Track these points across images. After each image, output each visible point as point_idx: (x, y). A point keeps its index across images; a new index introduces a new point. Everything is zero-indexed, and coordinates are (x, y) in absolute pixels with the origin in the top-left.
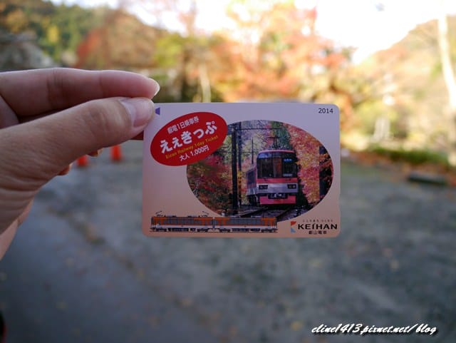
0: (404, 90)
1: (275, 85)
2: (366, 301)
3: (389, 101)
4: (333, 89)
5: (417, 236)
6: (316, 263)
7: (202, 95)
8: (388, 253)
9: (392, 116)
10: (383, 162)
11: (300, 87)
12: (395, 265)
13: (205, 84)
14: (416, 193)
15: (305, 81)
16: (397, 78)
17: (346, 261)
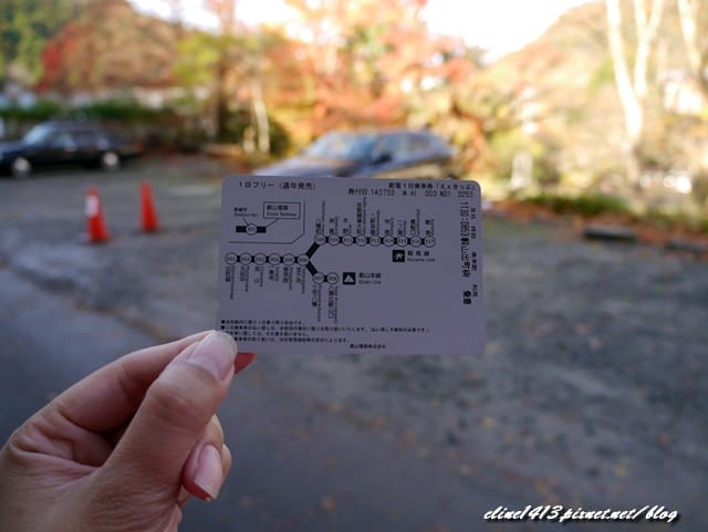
0: (555, 111)
1: (370, 109)
2: (570, 388)
3: (530, 129)
4: (457, 111)
5: (614, 307)
6: (492, 348)
7: (256, 128)
8: (581, 329)
9: (537, 150)
10: (543, 214)
11: (408, 111)
12: (595, 343)
13: (260, 109)
14: (599, 253)
15: (416, 102)
16: (545, 93)
17: (531, 343)
